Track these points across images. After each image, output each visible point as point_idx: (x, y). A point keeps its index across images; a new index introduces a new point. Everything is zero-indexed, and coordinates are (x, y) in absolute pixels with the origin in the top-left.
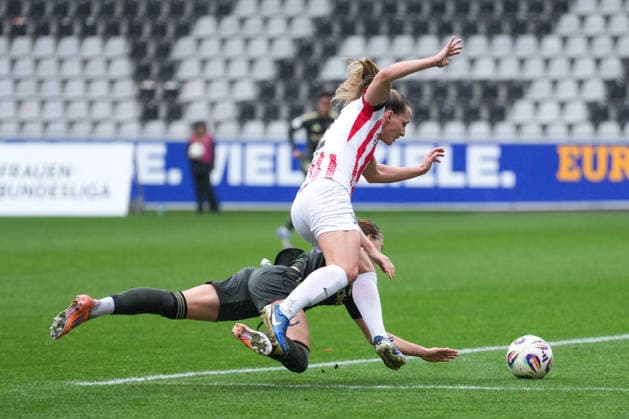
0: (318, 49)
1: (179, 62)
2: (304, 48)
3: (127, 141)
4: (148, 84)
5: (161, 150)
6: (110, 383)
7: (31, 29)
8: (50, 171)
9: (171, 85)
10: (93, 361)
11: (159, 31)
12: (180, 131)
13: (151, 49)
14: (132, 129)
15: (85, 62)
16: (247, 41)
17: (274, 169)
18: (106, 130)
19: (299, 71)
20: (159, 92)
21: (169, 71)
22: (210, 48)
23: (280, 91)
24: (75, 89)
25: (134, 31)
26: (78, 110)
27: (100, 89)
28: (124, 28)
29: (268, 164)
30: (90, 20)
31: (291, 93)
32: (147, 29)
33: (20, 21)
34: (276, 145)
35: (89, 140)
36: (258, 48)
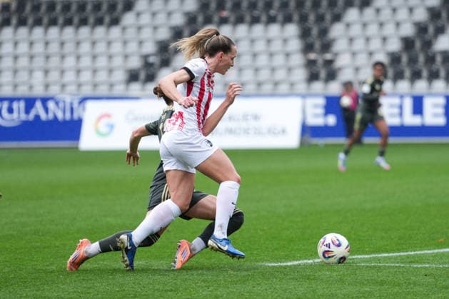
0: (431, 30)
1: (333, 40)
2: (421, 29)
3: (298, 95)
4: (312, 56)
5: (322, 101)
6: (289, 264)
7: (232, 19)
8: (245, 117)
9: (328, 56)
10: (276, 249)
11: (320, 19)
12: (334, 88)
13: (315, 31)
14: (302, 87)
15: (269, 41)
16: (381, 25)
17: (401, 114)
18: (284, 88)
19: (418, 44)
20: (320, 61)
21: (326, 47)
22: (356, 30)
23: (405, 59)
24: (263, 60)
25: (303, 19)
26: (264, 75)
27: (279, 60)
28: (296, 17)
29: (396, 111)
30: (272, 12)
31: (413, 61)
32: (312, 18)
33: (225, 14)
34: (402, 97)
35: (272, 95)
36: (389, 29)
